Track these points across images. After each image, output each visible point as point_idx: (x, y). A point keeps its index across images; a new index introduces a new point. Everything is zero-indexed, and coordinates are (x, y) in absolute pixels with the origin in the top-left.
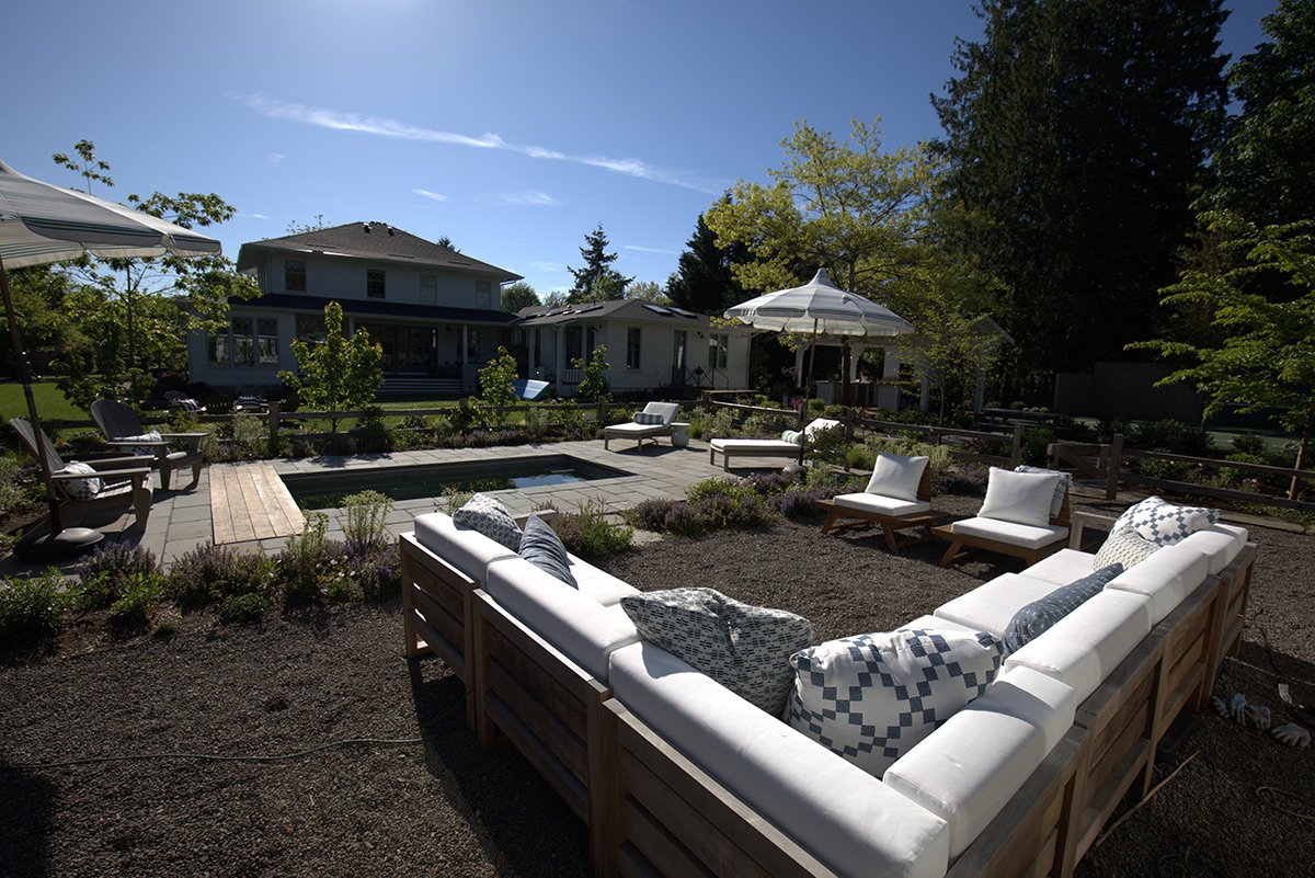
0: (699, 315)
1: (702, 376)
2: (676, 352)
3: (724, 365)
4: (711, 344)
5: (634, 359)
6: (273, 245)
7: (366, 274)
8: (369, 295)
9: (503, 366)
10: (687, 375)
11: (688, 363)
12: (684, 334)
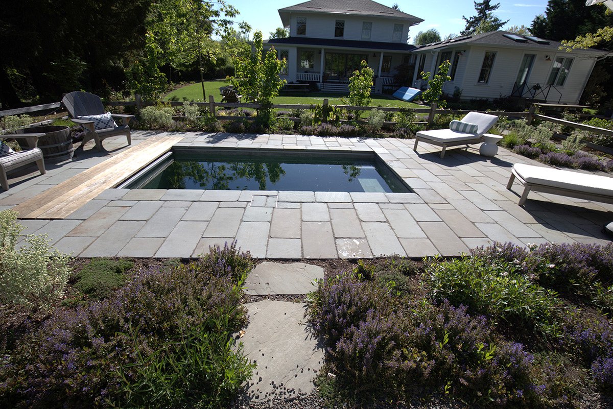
0: (551, 42)
1: (538, 91)
2: (522, 71)
3: (562, 83)
4: (555, 66)
5: (484, 75)
6: (292, 9)
7: (335, 24)
8: (335, 36)
9: (364, 76)
10: (526, 89)
11: (529, 81)
12: (533, 57)
